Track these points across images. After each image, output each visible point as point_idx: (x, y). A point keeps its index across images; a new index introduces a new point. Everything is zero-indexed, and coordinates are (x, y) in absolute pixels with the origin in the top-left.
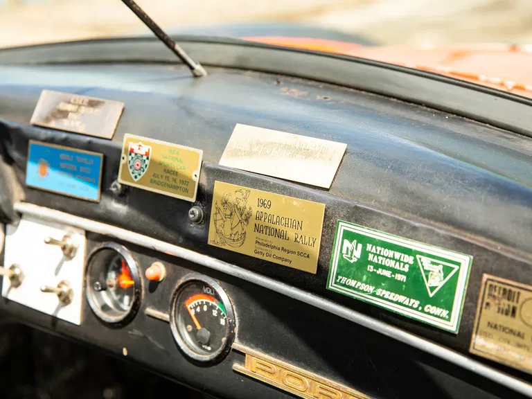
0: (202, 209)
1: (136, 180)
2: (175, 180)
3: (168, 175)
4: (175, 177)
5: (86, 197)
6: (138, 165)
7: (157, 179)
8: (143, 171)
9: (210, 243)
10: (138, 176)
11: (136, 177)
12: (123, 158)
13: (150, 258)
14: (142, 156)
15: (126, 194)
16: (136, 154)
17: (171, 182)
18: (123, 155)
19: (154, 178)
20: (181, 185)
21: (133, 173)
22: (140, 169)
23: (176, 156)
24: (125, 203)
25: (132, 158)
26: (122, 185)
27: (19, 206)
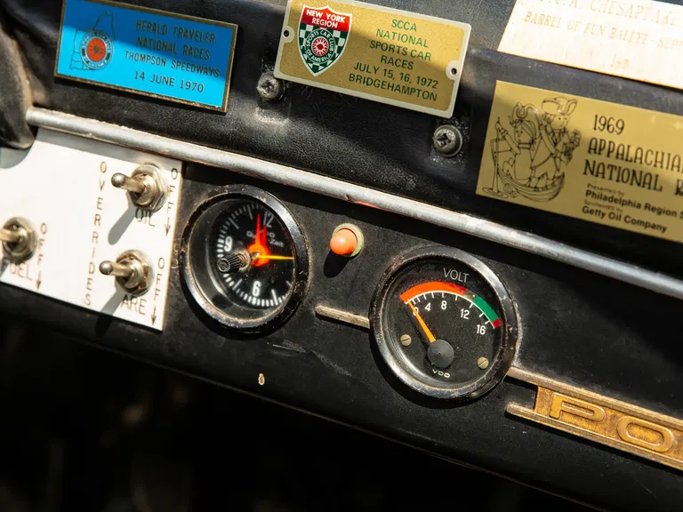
0: (461, 131)
1: (315, 75)
2: (406, 78)
3: (390, 67)
4: (405, 71)
5: (197, 99)
6: (320, 47)
7: (364, 74)
8: (333, 59)
9: (480, 191)
10: (321, 68)
11: (315, 69)
12: (287, 33)
13: (329, 216)
14: (331, 30)
15: (292, 99)
16: (316, 27)
17: (398, 81)
18: (285, 27)
19: (357, 72)
20: (419, 87)
21: (308, 61)
22: (324, 56)
23: (410, 33)
24: (284, 113)
25: (307, 33)
26: (278, 80)
27: (33, 114)
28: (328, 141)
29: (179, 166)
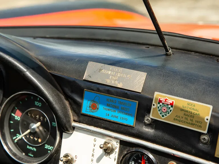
0: (209, 137)
1: (163, 118)
2: (192, 120)
3: (187, 117)
4: (192, 119)
5: (125, 123)
6: (164, 110)
7: (178, 119)
8: (169, 113)
9: (216, 156)
10: (165, 116)
11: (163, 116)
12: (154, 105)
13: (166, 159)
14: (168, 105)
15: (155, 124)
16: (163, 104)
17: (189, 121)
18: (153, 103)
19: (176, 118)
20: (196, 123)
21: (161, 114)
22: (166, 112)
23: (193, 107)
24: (152, 128)
25: (160, 105)
26: (151, 119)
27: (74, 124)
28: (167, 137)
29: (119, 141)
